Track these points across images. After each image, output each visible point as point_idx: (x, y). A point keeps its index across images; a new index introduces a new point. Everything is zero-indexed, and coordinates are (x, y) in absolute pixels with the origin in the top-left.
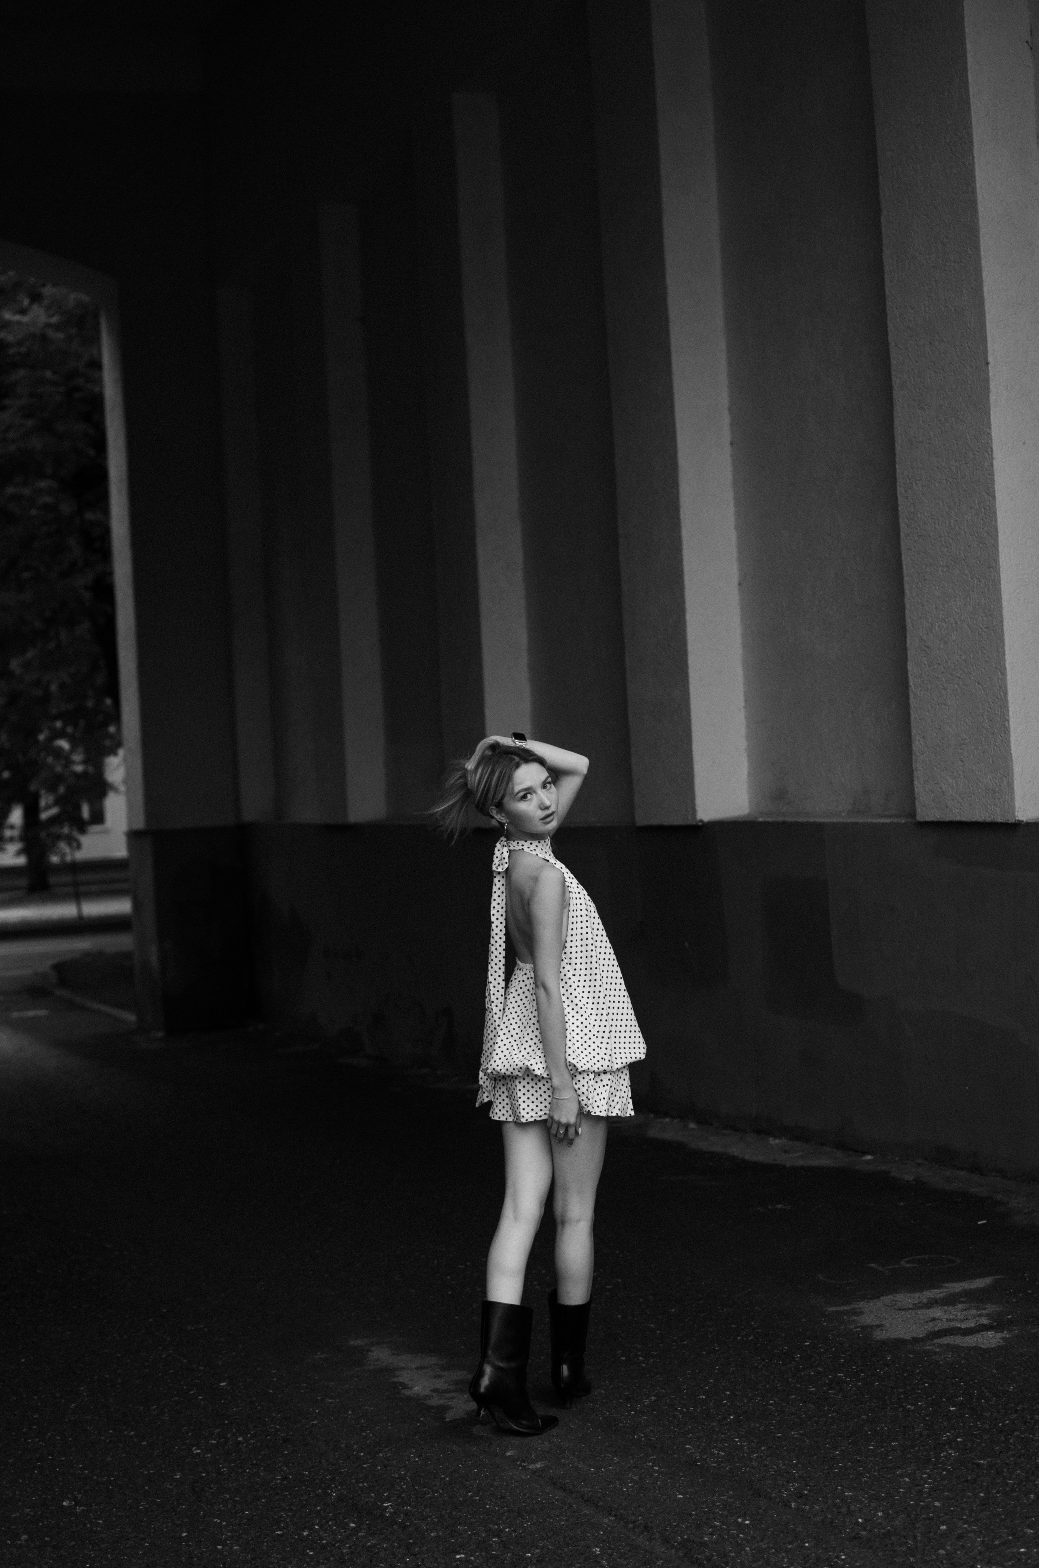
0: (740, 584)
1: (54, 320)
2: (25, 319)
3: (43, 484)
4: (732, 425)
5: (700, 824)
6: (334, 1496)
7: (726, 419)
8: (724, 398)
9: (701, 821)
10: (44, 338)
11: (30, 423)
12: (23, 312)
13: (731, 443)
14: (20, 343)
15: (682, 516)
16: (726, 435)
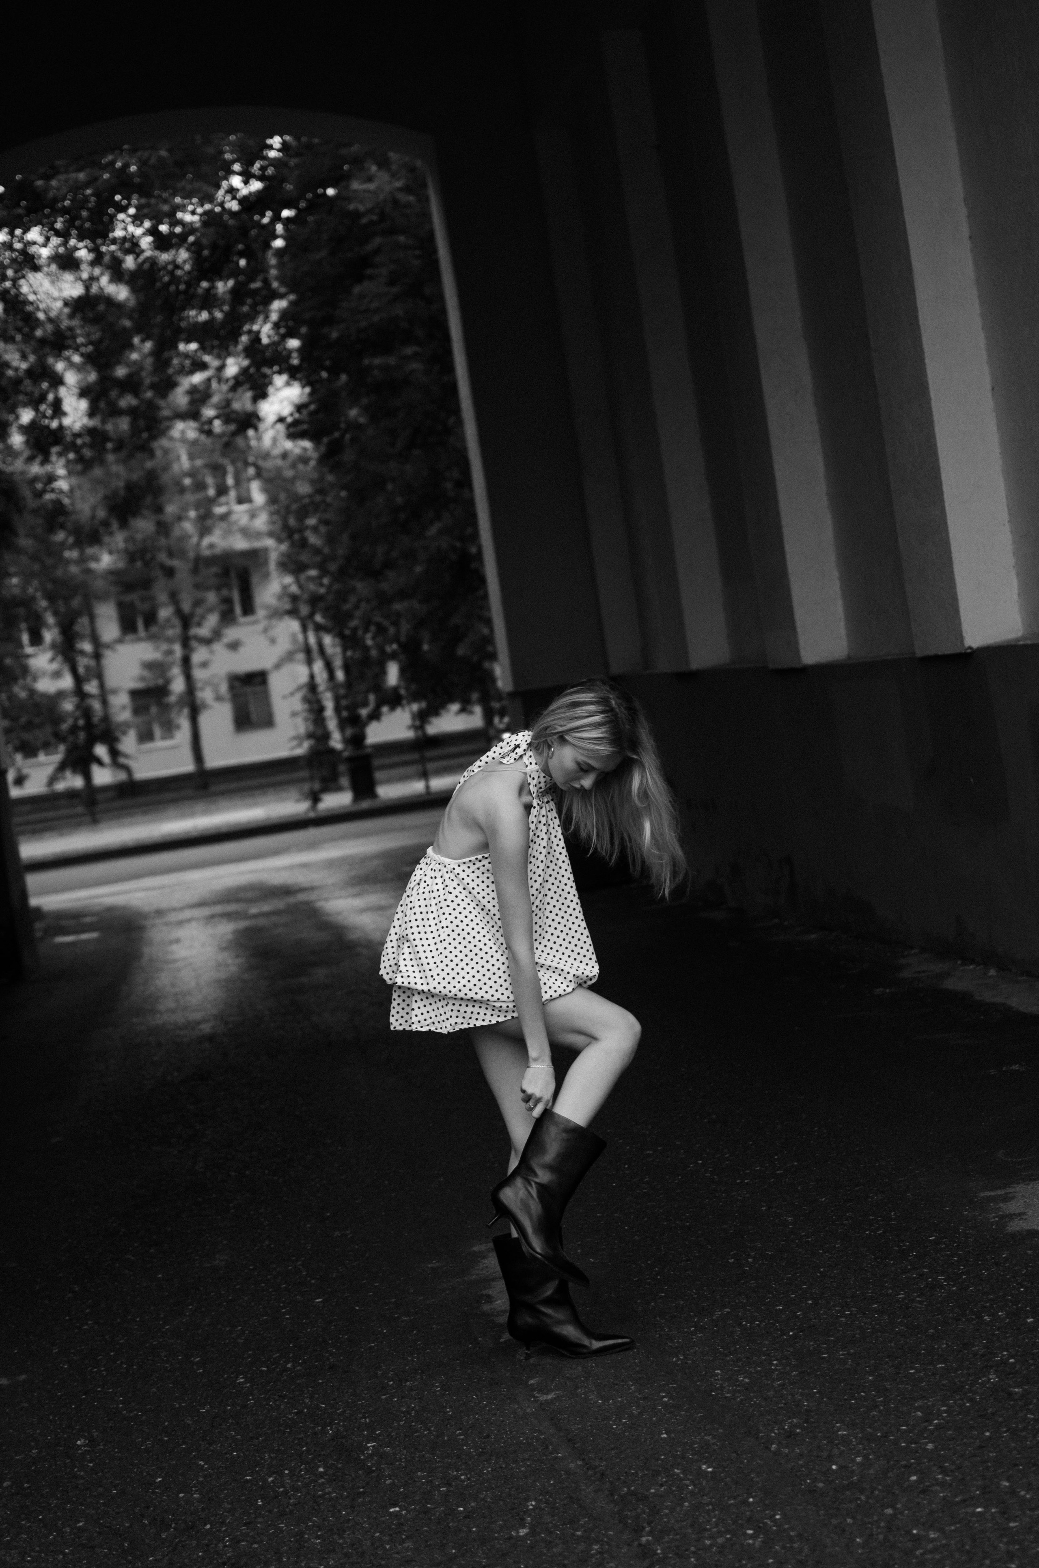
0: (993, 389)
1: (399, 184)
2: (371, 186)
3: (409, 351)
4: (968, 217)
5: (969, 651)
6: (330, 1434)
7: (963, 212)
8: (958, 191)
9: (970, 648)
10: (396, 202)
11: (395, 290)
12: (370, 179)
13: (970, 237)
14: (370, 211)
15: (921, 323)
16: (965, 230)
